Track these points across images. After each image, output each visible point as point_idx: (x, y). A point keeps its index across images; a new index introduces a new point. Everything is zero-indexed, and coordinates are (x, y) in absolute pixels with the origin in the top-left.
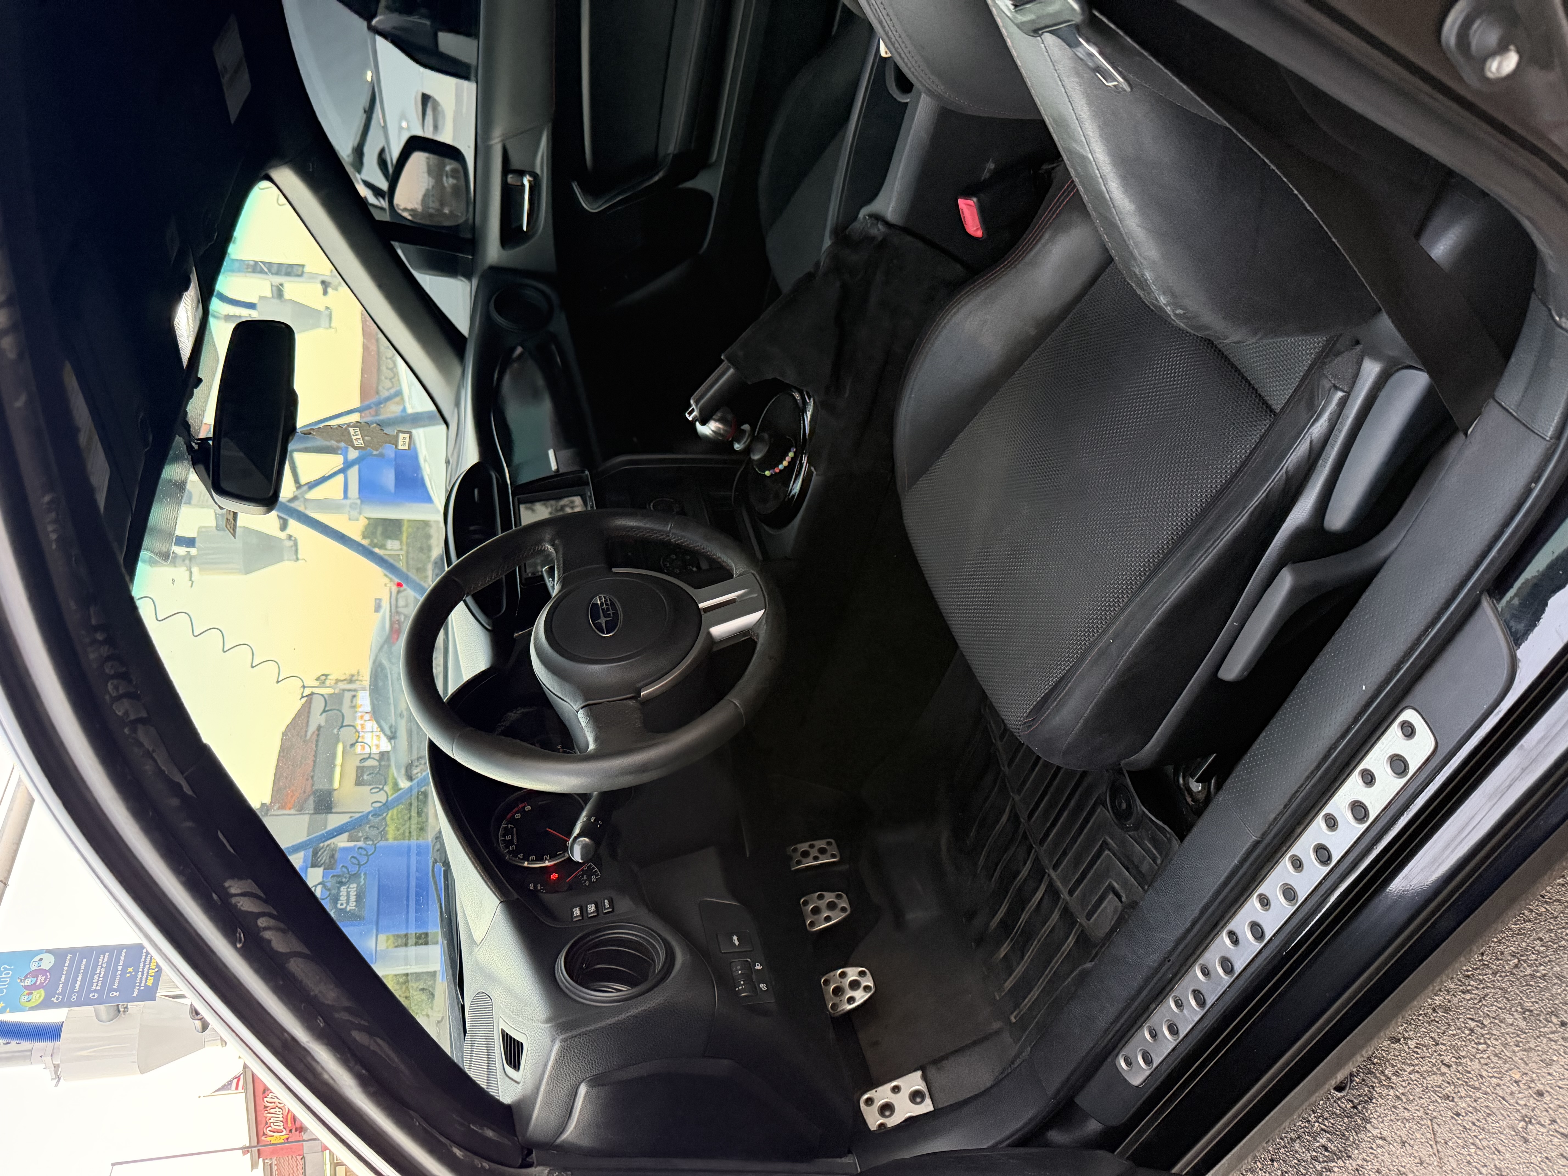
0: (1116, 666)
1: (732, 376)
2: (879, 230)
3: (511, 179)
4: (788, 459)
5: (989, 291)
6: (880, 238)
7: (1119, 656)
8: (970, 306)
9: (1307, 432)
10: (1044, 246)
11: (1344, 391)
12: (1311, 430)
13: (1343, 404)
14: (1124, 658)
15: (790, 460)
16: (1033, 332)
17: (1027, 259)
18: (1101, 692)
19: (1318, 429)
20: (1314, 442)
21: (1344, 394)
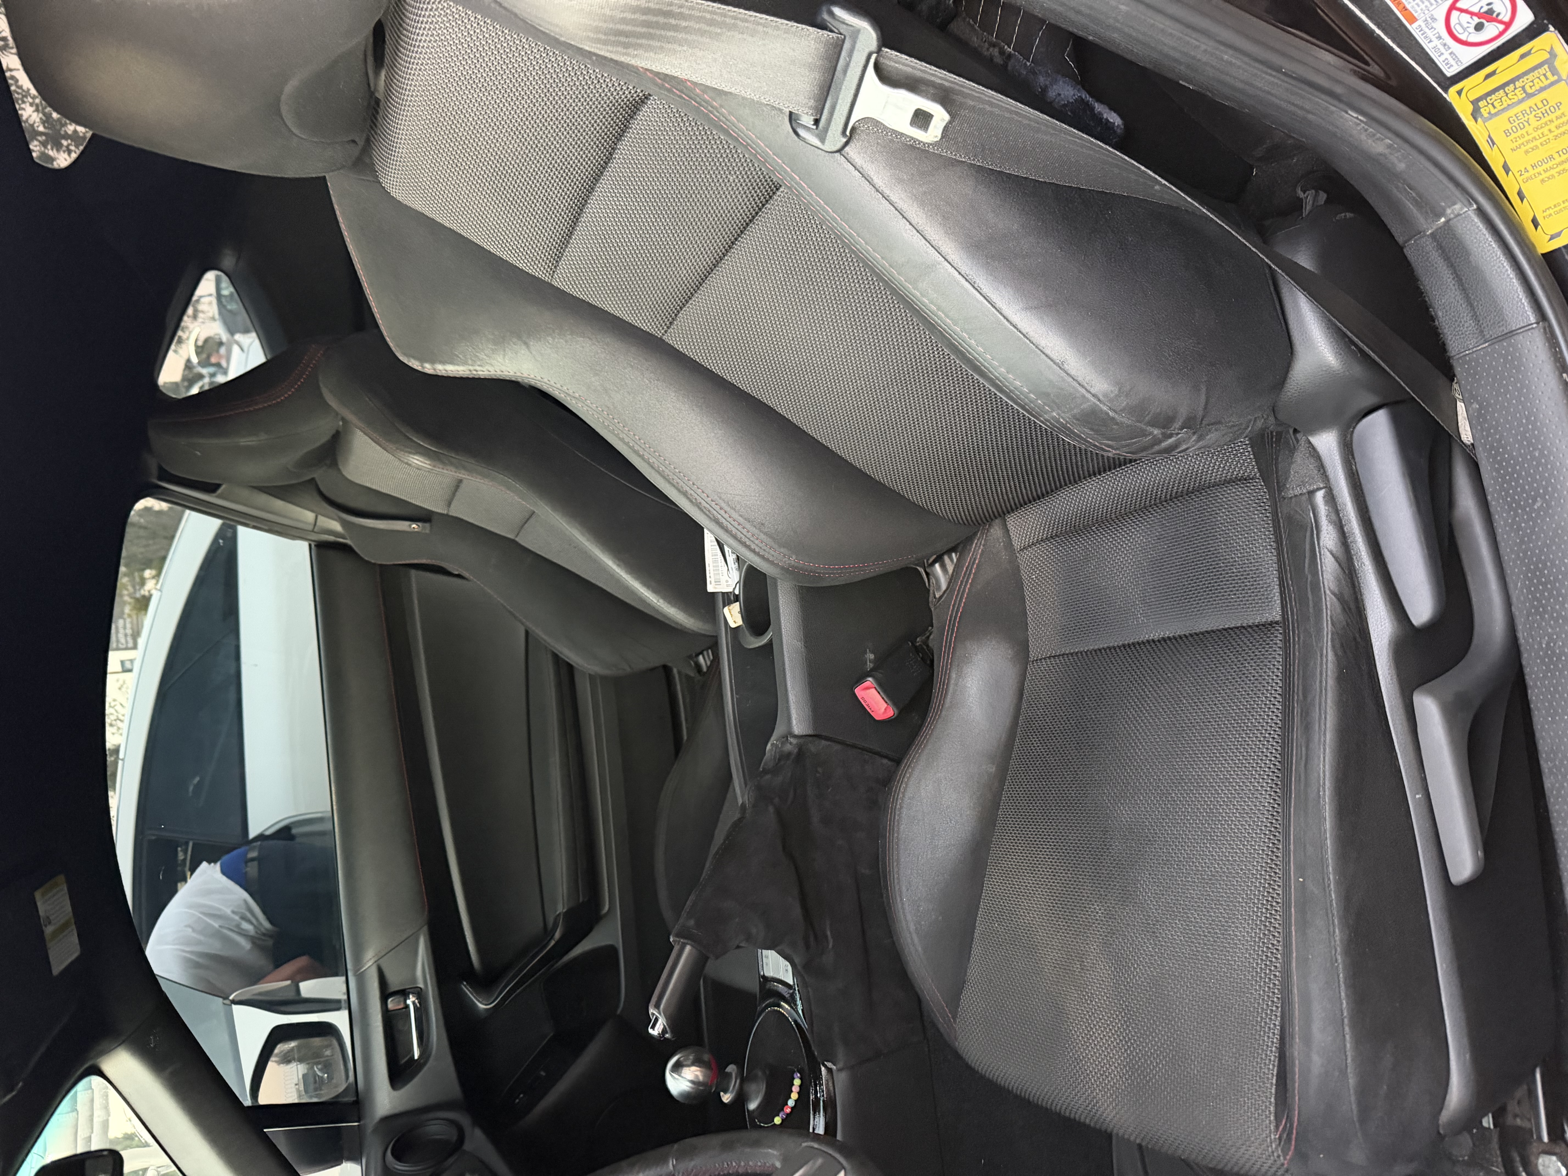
0: (1331, 905)
1: (690, 954)
2: (791, 743)
3: (391, 1004)
4: (796, 1089)
5: (926, 751)
6: (796, 751)
7: (1325, 888)
8: (916, 773)
9: (1319, 548)
10: (956, 685)
11: (1320, 489)
12: (1321, 544)
13: (1331, 499)
14: (1332, 886)
15: (798, 1089)
16: (993, 769)
17: (947, 705)
18: (1339, 957)
19: (1328, 538)
20: (1334, 550)
21: (1324, 490)
